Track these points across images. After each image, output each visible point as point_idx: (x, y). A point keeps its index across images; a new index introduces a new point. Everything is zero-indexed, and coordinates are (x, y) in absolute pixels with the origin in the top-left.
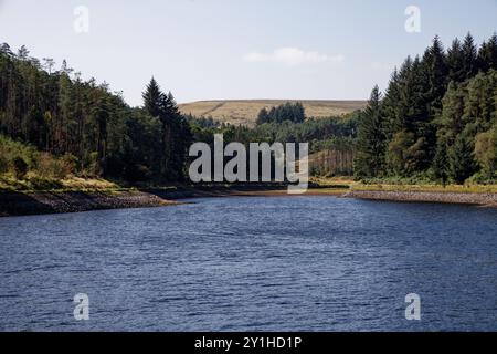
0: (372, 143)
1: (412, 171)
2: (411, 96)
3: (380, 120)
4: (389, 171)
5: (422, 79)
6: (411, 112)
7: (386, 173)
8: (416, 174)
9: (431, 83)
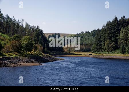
0: (98, 43)
1: (111, 50)
2: (110, 31)
3: (100, 37)
4: (103, 51)
5: (113, 27)
6: (110, 35)
7: (102, 51)
8: (113, 51)
9: (116, 28)
